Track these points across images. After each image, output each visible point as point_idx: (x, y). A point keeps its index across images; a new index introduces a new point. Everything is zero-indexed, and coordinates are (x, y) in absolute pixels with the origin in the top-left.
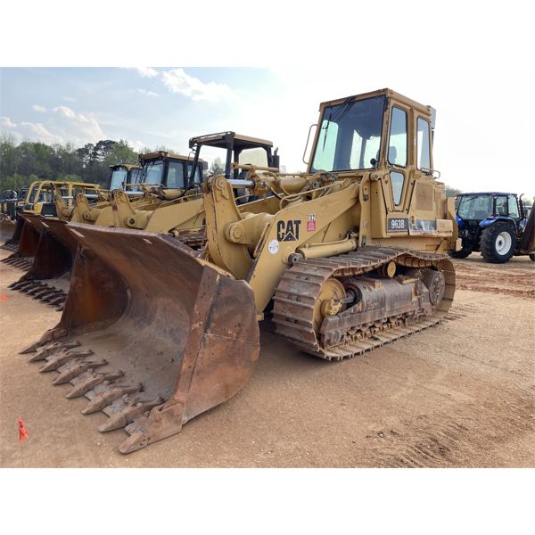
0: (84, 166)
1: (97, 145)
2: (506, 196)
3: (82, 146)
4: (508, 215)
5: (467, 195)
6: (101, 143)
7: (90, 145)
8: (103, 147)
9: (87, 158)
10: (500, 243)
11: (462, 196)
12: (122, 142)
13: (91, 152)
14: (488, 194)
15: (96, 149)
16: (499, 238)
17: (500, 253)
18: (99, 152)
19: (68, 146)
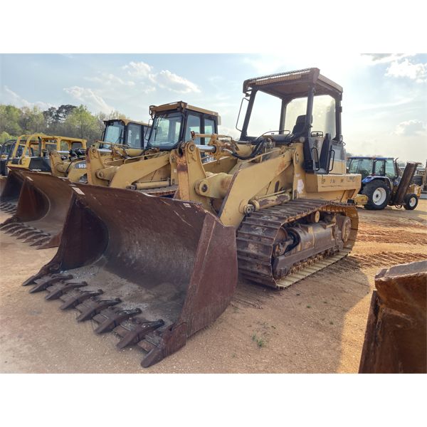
0: (48, 126)
1: (60, 108)
2: (384, 160)
3: (47, 110)
4: (384, 174)
5: (355, 158)
6: (62, 107)
7: (53, 108)
8: (64, 111)
9: (51, 119)
10: (377, 196)
11: (352, 158)
12: (82, 106)
13: (54, 114)
14: (370, 159)
15: (58, 112)
16: (376, 192)
17: (376, 204)
18: (61, 115)
19: (35, 109)
